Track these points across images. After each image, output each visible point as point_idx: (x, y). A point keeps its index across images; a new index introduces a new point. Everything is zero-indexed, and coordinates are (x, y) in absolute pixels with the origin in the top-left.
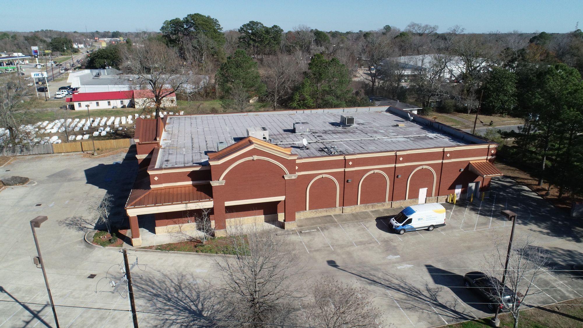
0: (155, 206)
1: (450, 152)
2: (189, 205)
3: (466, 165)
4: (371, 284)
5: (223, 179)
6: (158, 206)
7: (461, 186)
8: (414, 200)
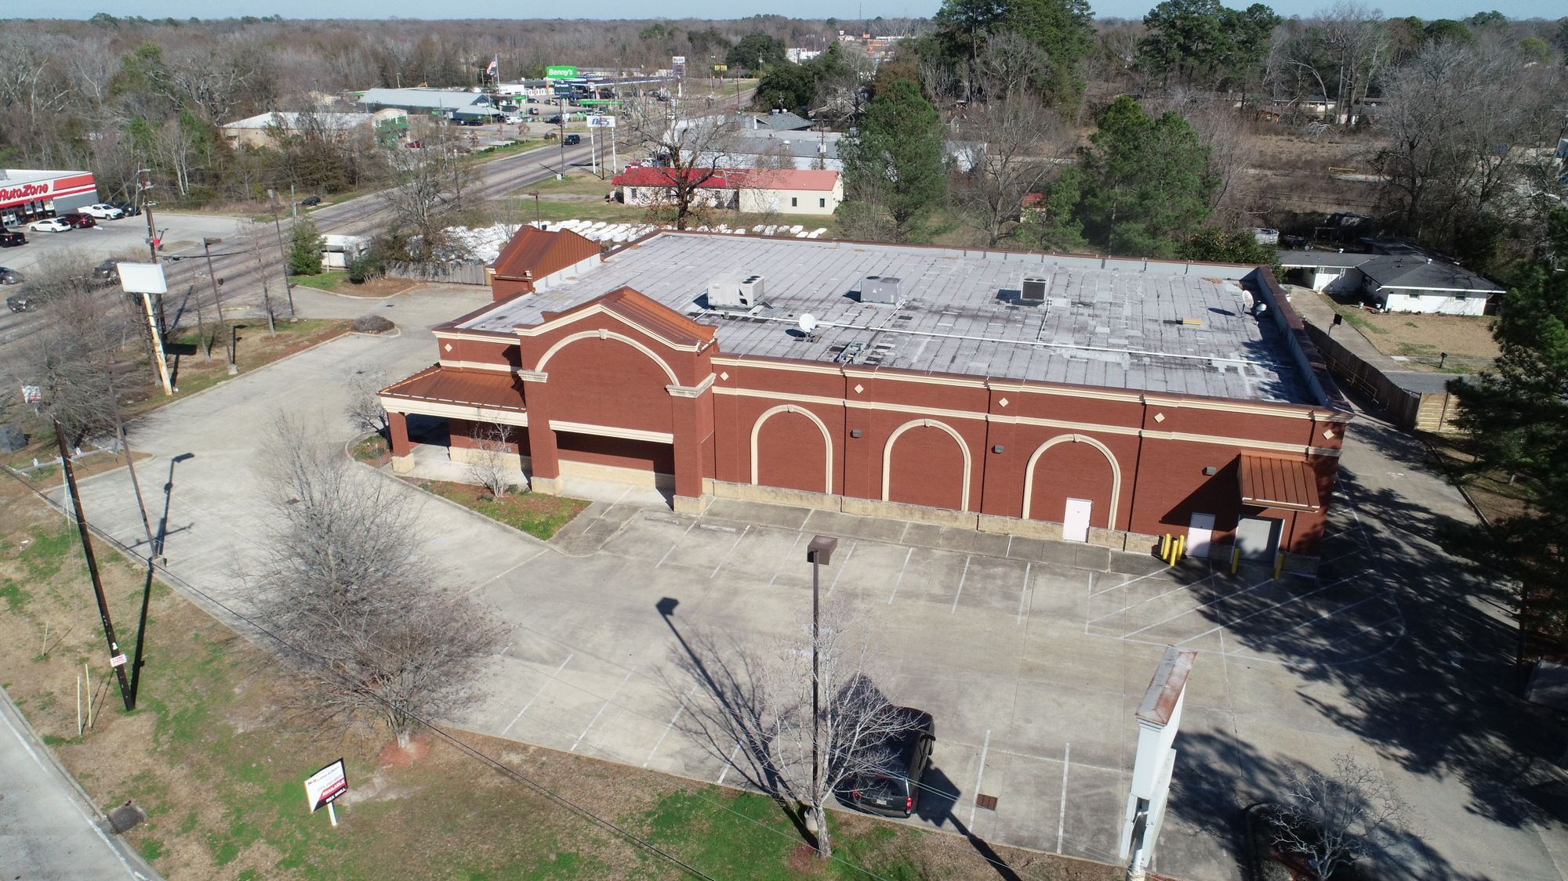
0: (424, 400)
1: (1164, 410)
2: (483, 411)
3: (1227, 459)
4: (683, 665)
5: (544, 370)
6: (430, 401)
7: (1211, 519)
8: (1049, 525)
